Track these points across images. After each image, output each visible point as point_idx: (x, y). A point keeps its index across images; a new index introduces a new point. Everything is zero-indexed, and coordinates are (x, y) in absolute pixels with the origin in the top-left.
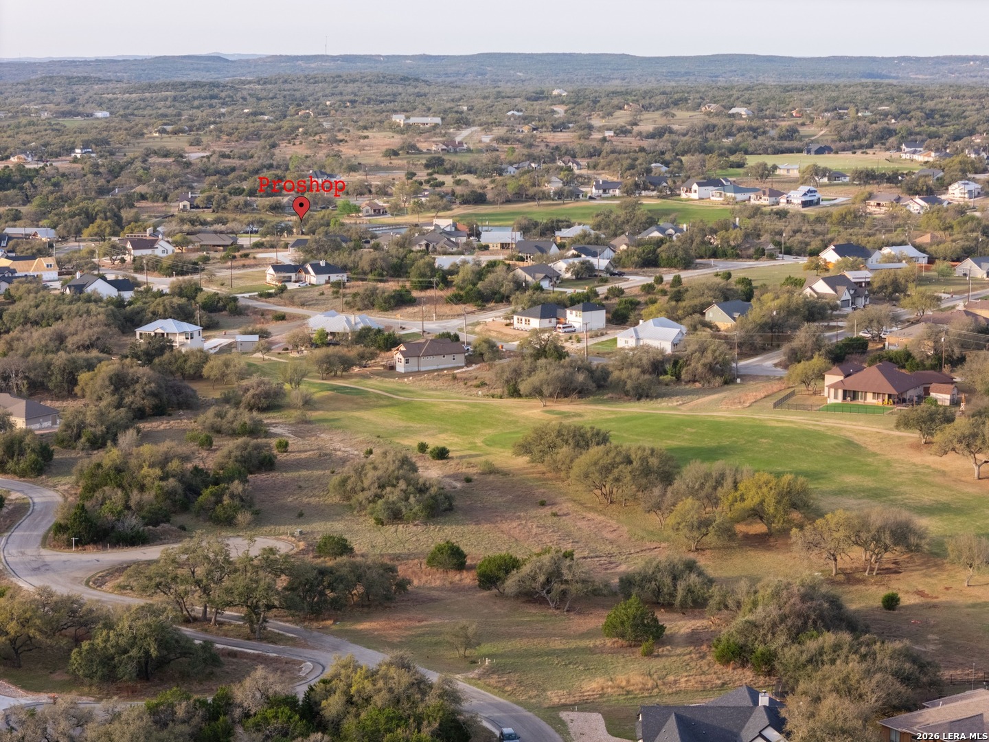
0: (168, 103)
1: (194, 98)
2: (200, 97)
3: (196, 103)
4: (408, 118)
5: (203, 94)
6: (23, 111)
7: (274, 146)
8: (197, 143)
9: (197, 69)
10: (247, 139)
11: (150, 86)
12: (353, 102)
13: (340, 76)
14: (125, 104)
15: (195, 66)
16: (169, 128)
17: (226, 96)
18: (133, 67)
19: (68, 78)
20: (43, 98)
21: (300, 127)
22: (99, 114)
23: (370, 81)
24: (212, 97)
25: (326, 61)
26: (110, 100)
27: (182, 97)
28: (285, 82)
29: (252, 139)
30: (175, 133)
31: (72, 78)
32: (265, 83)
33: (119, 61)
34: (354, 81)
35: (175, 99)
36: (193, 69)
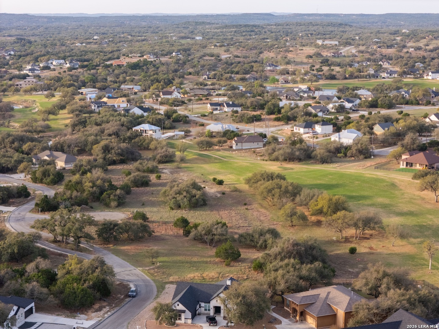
0: (232, 34)
1: (244, 32)
2: (246, 31)
3: (244, 34)
4: (324, 41)
5: (248, 30)
6: (165, 36)
7: (261, 53)
8: (227, 51)
9: (259, 19)
10: (251, 49)
11: (226, 26)
12: (311, 34)
13: (311, 23)
14: (213, 34)
15: (259, 18)
16: (218, 44)
17: (258, 31)
18: (231, 18)
19: (196, 22)
20: (179, 31)
21: (276, 45)
22: (198, 38)
23: (324, 25)
24: (252, 31)
25: (317, 16)
26: (208, 32)
27: (238, 31)
28: (287, 25)
29: (254, 50)
30: (221, 46)
31: (198, 22)
32: (278, 25)
33: (227, 15)
34: (317, 25)
35: (235, 32)
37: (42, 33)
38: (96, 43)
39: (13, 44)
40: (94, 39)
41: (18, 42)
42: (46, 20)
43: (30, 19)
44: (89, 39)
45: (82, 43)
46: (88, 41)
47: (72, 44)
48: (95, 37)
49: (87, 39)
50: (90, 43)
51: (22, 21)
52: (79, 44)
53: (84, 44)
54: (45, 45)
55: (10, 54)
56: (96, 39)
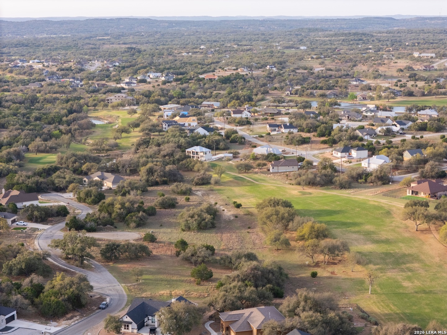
0: (340, 42)
1: (352, 40)
2: (355, 40)
3: (351, 42)
4: (420, 54)
5: (356, 38)
6: (270, 46)
7: (355, 66)
8: (322, 63)
9: (379, 24)
10: (346, 62)
11: (336, 34)
12: (418, 43)
13: (423, 30)
14: (321, 42)
15: (379, 22)
17: (366, 40)
18: (351, 22)
19: (309, 29)
20: (289, 39)
21: (373, 57)
22: (302, 48)
23: (436, 33)
24: (360, 40)
26: (317, 40)
27: (346, 40)
28: (399, 32)
29: (349, 62)
30: (317, 58)
31: (311, 29)
32: (389, 33)
33: (347, 19)
34: (429, 33)
35: (343, 40)
36: (377, 24)
37: (156, 40)
38: (202, 52)
39: (123, 53)
40: (200, 49)
41: (128, 51)
42: (167, 24)
43: (152, 24)
44: (196, 48)
45: (188, 53)
46: (195, 50)
47: (179, 54)
48: (202, 47)
49: (194, 49)
50: (196, 52)
51: (143, 26)
52: (186, 54)
53: (190, 54)
54: (153, 54)
55: (115, 66)
56: (203, 49)
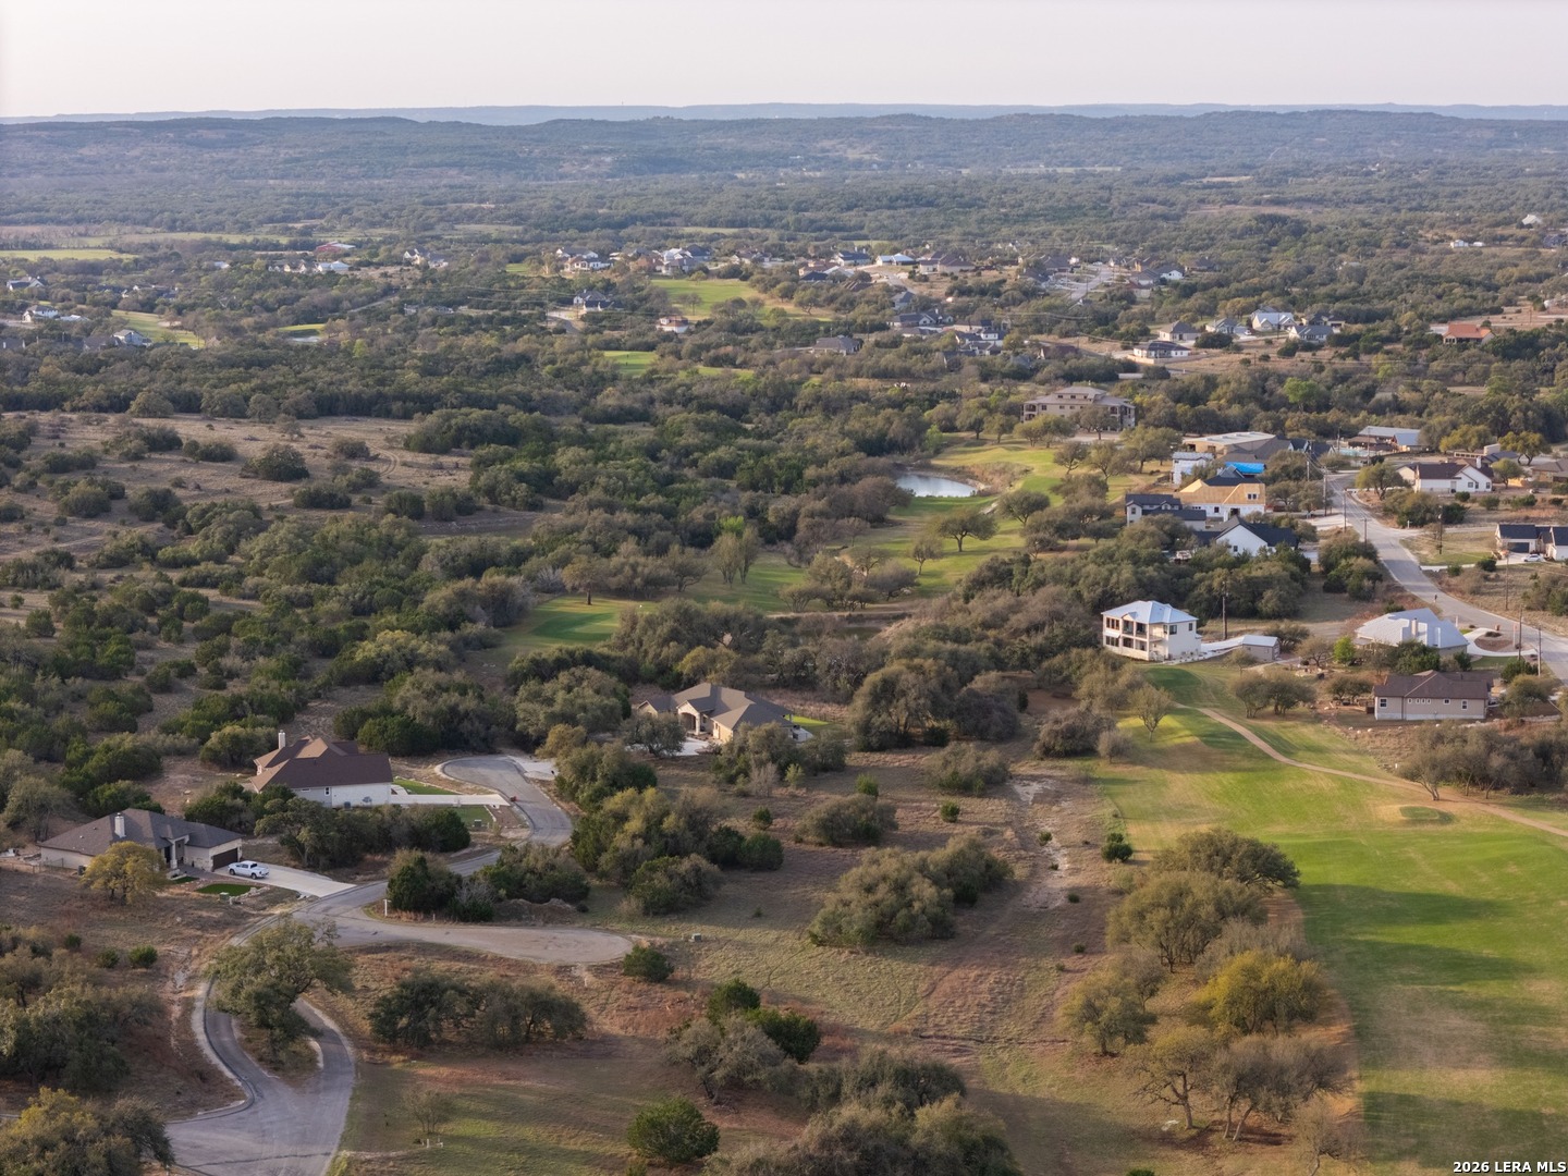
37: (1396, 193)
38: (1523, 239)
39: (1240, 237)
40: (1522, 226)
41: (1260, 230)
42: (1489, 134)
43: (1437, 131)
44: (1507, 223)
45: (1471, 241)
46: (1499, 231)
47: (1436, 242)
48: (1529, 219)
49: (1497, 224)
50: (1503, 238)
51: (1398, 138)
52: (1461, 243)
53: (1479, 244)
54: (1341, 243)
55: (1164, 282)
56: (1530, 226)
